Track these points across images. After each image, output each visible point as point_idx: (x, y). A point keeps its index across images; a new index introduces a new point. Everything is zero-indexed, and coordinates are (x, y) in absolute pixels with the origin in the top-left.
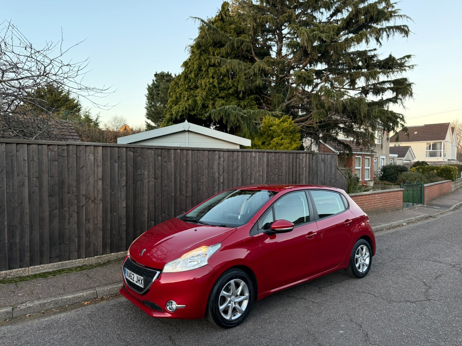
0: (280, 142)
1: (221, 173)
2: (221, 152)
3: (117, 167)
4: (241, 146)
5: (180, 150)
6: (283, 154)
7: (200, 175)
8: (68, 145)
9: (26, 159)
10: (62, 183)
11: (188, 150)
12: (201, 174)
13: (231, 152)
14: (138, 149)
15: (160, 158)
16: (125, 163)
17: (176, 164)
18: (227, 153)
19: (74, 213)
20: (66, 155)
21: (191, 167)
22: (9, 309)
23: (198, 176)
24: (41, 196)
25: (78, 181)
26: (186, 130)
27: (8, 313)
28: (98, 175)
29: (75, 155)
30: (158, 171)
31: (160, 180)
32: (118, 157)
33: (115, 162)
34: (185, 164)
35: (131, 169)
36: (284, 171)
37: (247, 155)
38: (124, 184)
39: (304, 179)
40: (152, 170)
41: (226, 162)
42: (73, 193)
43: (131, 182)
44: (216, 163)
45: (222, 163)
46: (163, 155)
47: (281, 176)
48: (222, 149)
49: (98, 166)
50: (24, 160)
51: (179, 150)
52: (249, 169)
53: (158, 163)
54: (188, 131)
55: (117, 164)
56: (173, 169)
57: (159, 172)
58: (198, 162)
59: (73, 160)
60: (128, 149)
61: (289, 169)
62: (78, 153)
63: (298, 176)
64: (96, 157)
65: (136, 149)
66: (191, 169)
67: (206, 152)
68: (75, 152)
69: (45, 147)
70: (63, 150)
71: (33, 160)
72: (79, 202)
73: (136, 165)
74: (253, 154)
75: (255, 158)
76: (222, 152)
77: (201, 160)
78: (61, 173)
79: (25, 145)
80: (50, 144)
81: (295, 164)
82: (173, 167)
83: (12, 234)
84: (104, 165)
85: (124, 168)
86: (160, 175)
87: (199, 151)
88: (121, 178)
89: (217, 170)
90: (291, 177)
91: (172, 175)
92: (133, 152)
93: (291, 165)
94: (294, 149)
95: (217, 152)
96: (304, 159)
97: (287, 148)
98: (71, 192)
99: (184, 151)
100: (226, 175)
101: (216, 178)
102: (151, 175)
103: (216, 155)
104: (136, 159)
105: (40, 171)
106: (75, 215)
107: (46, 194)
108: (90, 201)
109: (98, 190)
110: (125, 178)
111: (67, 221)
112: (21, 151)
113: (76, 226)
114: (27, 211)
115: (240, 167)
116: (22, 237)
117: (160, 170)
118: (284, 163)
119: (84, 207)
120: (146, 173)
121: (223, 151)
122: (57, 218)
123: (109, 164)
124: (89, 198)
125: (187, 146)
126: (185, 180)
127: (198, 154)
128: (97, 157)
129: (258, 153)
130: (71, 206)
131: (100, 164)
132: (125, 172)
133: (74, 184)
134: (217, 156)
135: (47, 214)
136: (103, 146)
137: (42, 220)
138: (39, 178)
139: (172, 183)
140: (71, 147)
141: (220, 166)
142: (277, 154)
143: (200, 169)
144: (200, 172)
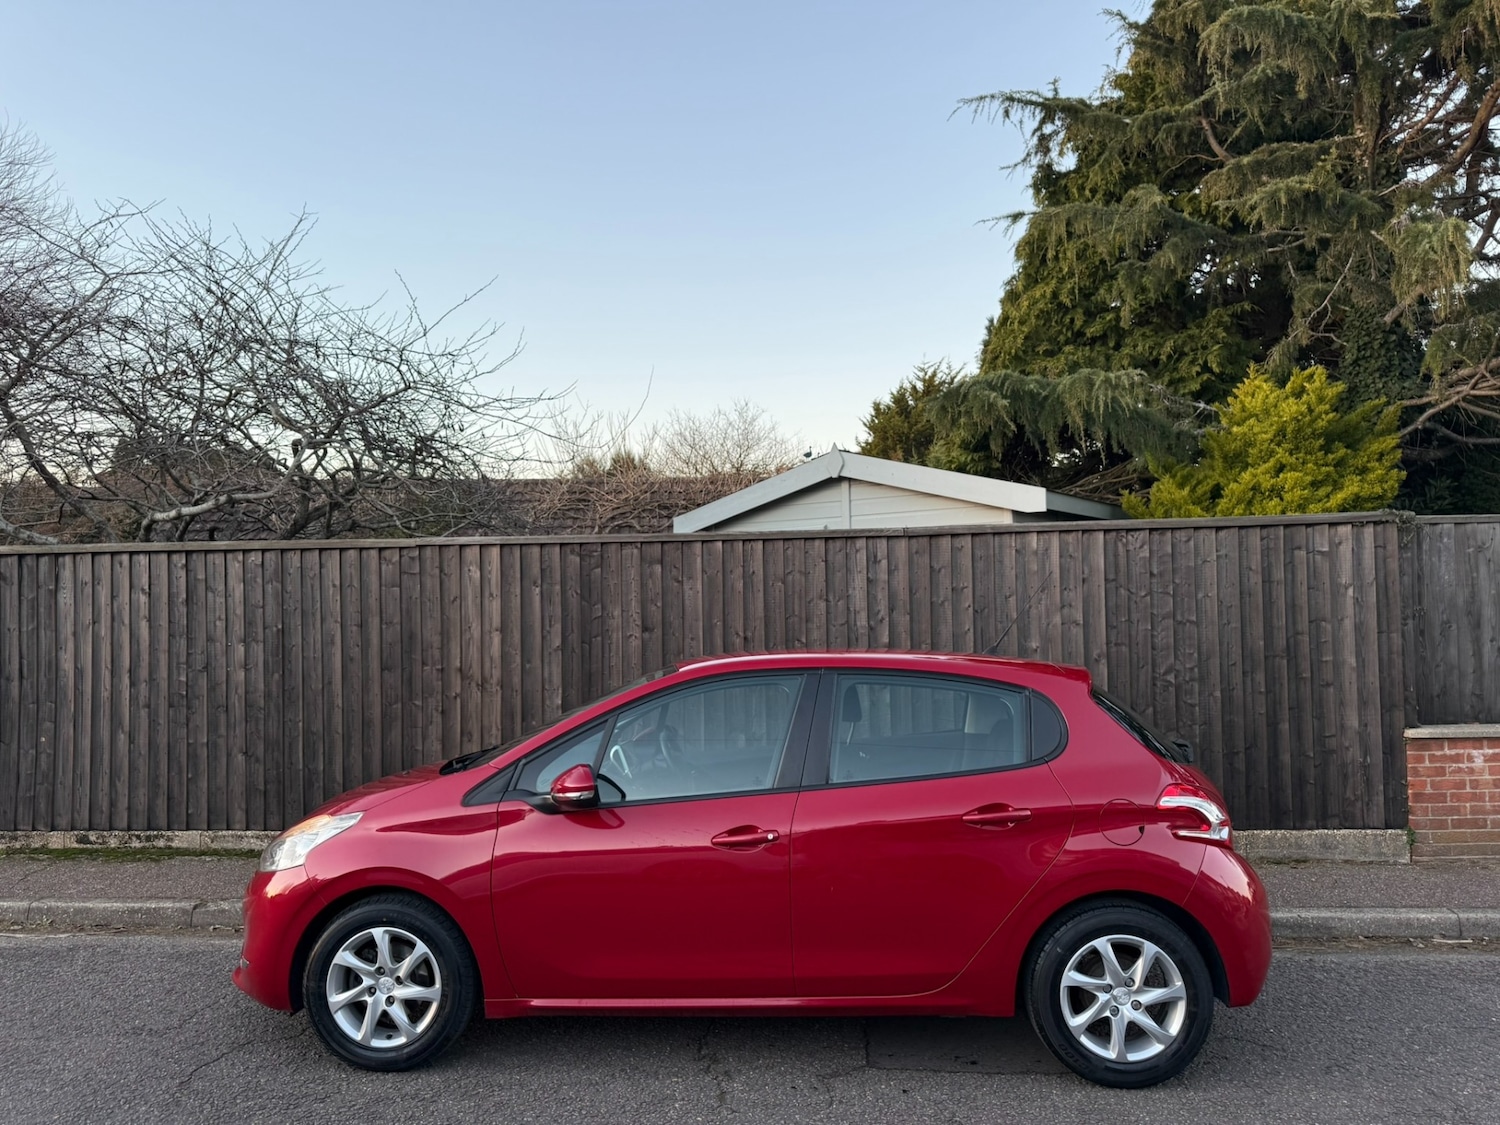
0: (1267, 483)
1: (882, 613)
2: (878, 540)
3: (537, 599)
5: (724, 541)
7: (796, 619)
8: (420, 547)
9: (338, 583)
10: (409, 639)
11: (750, 540)
12: (801, 619)
13: (926, 540)
14: (595, 547)
15: (658, 568)
16: (558, 588)
17: (709, 585)
18: (903, 543)
19: (435, 714)
20: (417, 570)
21: (761, 594)
22: (187, 905)
23: (790, 621)
24: (365, 668)
25: (444, 634)
26: (835, 476)
28: (491, 619)
29: (437, 571)
30: (654, 608)
31: (658, 632)
32: (542, 570)
33: (535, 583)
34: (740, 585)
35: (574, 601)
36: (1211, 607)
37: (1001, 547)
38: (557, 642)
39: (1350, 641)
40: (634, 607)
41: (901, 578)
42: (434, 664)
43: (574, 638)
44: (859, 582)
45: (884, 576)
46: (667, 559)
47: (1197, 624)
48: (882, 530)
49: (491, 595)
50: (334, 586)
51: (720, 544)
52: (1012, 600)
53: (654, 584)
54: (840, 479)
55: (538, 590)
56: (700, 602)
57: (655, 611)
58: (790, 577)
59: (432, 583)
60: (568, 549)
61: (1245, 594)
62: (445, 564)
63: (1303, 624)
64: (486, 572)
65: (589, 546)
66: (762, 600)
67: (817, 543)
68: (437, 564)
69: (375, 553)
70: (412, 559)
71: (351, 586)
72: (446, 687)
73: (588, 591)
74: (1033, 541)
76: (884, 541)
77: (800, 572)
78: (406, 614)
80: (383, 545)
81: (1279, 574)
82: (700, 594)
83: (310, 754)
84: (506, 593)
85: (557, 599)
86: (660, 618)
87: (790, 543)
88: (550, 626)
89: (864, 604)
90: (1258, 628)
91: (697, 620)
92: (580, 555)
93: (1256, 579)
95: (860, 543)
96: (1346, 550)
97: (1302, 508)
98: (430, 662)
99: (735, 543)
100: (903, 620)
101: (861, 631)
102: (631, 620)
103: (857, 551)
104: (588, 575)
105: (363, 612)
106: (437, 718)
107: (375, 665)
108: (473, 685)
109: (491, 658)
110: (558, 627)
111: (419, 731)
112: (329, 566)
113: (439, 747)
114: (339, 702)
115: (969, 592)
116: (329, 762)
117: (659, 604)
118: (1210, 572)
119: (459, 700)
120: (617, 612)
121: (889, 538)
123: (518, 591)
124: (471, 678)
125: (845, 526)
126: (741, 634)
127: (789, 552)
128: (490, 572)
129: (1055, 539)
130: (431, 695)
131: (496, 591)
132: (559, 610)
133: (436, 640)
134: (862, 557)
135: (376, 712)
136: (502, 546)
137: (366, 724)
138: (362, 625)
139: (698, 641)
140: (428, 551)
141: (879, 589)
142: (1169, 534)
143: (796, 601)
144: (797, 608)
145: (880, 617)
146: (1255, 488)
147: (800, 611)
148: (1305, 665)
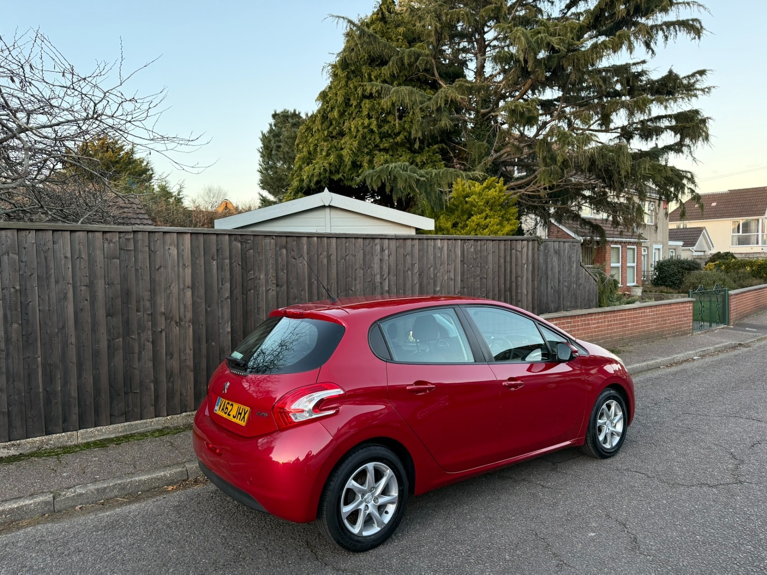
0: (483, 222)
1: (385, 275)
2: (384, 240)
3: (215, 267)
4: (418, 230)
5: (317, 237)
6: (488, 241)
7: (350, 279)
8: (134, 232)
9: (69, 255)
10: (127, 294)
11: (329, 237)
12: (352, 278)
13: (402, 241)
14: (249, 237)
15: (284, 251)
16: (227, 261)
17: (310, 260)
18: (394, 241)
19: (147, 343)
20: (132, 248)
21: (335, 266)
22: (49, 497)
23: (348, 280)
24: (94, 316)
25: (153, 291)
26: (327, 205)
27: (46, 503)
28: (184, 281)
29: (147, 249)
30: (282, 273)
31: (285, 287)
32: (217, 250)
33: (213, 258)
34: (325, 261)
35: (238, 269)
36: (490, 271)
37: (427, 245)
38: (227, 294)
39: (525, 284)
40: (272, 273)
41: (393, 258)
42: (145, 310)
43: (238, 291)
44: (376, 259)
45: (386, 258)
46: (289, 246)
47: (486, 278)
48: (386, 235)
49: (184, 265)
50: (66, 257)
51: (316, 239)
52: (432, 269)
53: (282, 260)
54: (330, 207)
55: (215, 263)
56: (306, 270)
57: (283, 275)
58: (348, 257)
59: (143, 257)
60: (233, 238)
61: (499, 267)
62: (152, 244)
63: (514, 279)
64: (180, 251)
65: (245, 236)
66: (335, 269)
67: (359, 240)
68: (147, 244)
69: (99, 235)
70: (128, 240)
71: (80, 257)
72: (154, 324)
73: (246, 265)
74: (439, 243)
75: (441, 249)
76: (387, 241)
77: (352, 255)
78: (124, 278)
79: (66, 233)
80: (107, 230)
81: (508, 259)
82: (306, 266)
83: (49, 378)
84: (194, 264)
85: (227, 268)
86: (285, 279)
87: (348, 239)
88: (222, 284)
89: (379, 271)
90: (502, 281)
91: (304, 280)
92: (241, 243)
93: (502, 260)
94: (507, 234)
95: (377, 241)
96: (525, 250)
97: (496, 233)
98: (142, 309)
99: (323, 239)
100: (393, 279)
101: (377, 284)
102: (270, 280)
103: (376, 245)
104: (246, 254)
105: (92, 276)
106: (149, 346)
107: (101, 313)
108: (173, 323)
109: (185, 305)
110: (228, 285)
111: (136, 356)
112: (61, 242)
113: (151, 364)
114: (73, 340)
115: (417, 265)
116: (65, 383)
117: (285, 271)
118: (490, 257)
119: (164, 333)
120: (262, 276)
121: (389, 239)
122: (121, 351)
123: (202, 262)
124: (172, 319)
125: (328, 231)
127: (347, 244)
128: (183, 251)
129: (446, 242)
130: (143, 331)
131: (188, 262)
132: (228, 275)
133: (147, 295)
134: (378, 248)
135: (104, 345)
136: (191, 233)
137: (96, 354)
138: (91, 286)
139: (305, 292)
140: (140, 236)
141: (384, 264)
142: (479, 242)
143: (350, 269)
144: (350, 273)
145: (384, 277)
146: (478, 225)
147: (352, 274)
148: (514, 294)
